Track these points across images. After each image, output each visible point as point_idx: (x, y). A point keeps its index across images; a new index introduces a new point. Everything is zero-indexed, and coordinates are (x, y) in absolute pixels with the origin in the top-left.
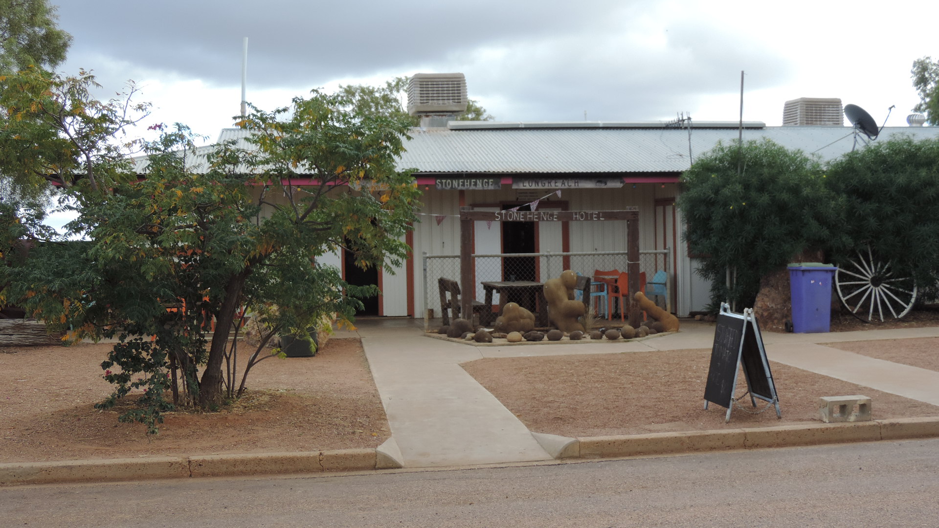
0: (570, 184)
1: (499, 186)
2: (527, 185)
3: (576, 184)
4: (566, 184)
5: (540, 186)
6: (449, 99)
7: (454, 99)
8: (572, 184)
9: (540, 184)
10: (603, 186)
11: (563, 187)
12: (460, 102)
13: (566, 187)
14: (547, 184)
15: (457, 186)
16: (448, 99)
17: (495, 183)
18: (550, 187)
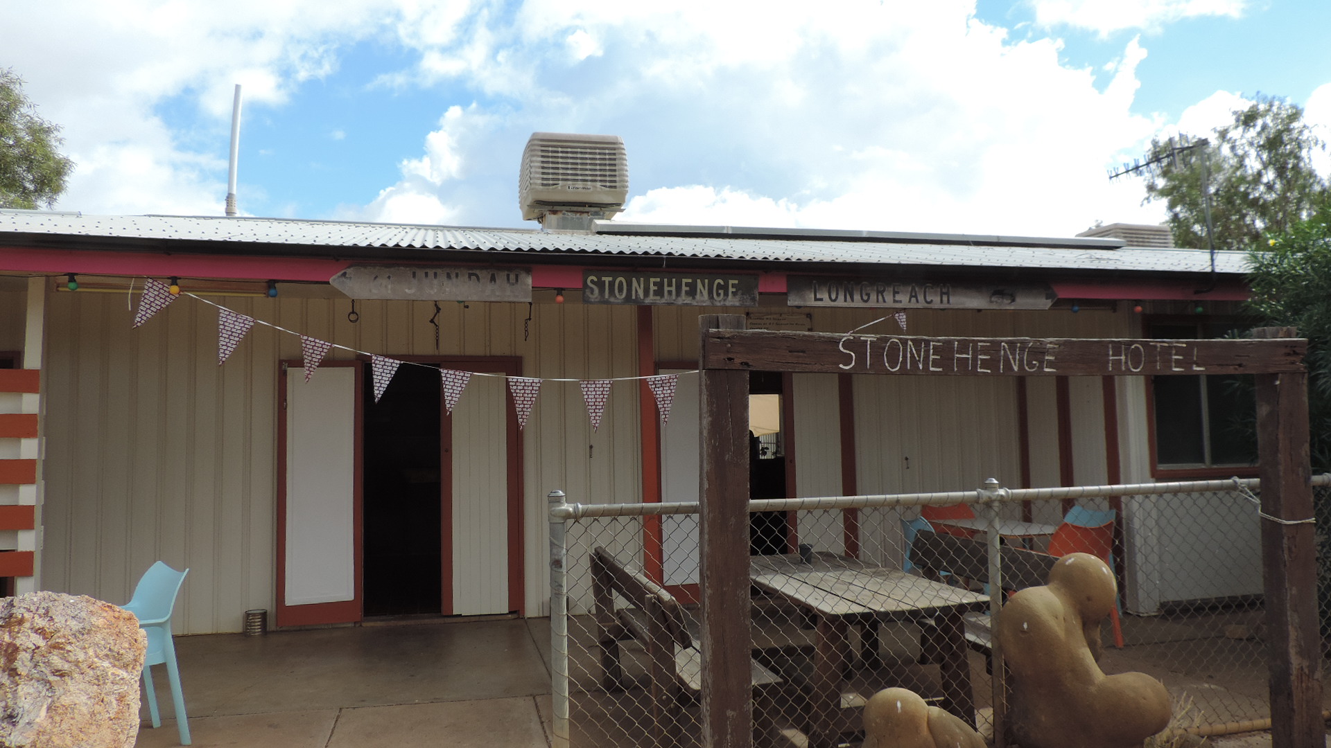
0: (929, 299)
1: (753, 299)
2: (823, 299)
3: (945, 298)
4: (921, 298)
5: (857, 302)
6: (595, 181)
7: (605, 181)
8: (935, 300)
9: (857, 297)
10: (1006, 305)
11: (913, 305)
12: (615, 187)
13: (919, 306)
14: (873, 297)
15: (641, 296)
16: (592, 181)
17: (743, 289)
18: (881, 305)
